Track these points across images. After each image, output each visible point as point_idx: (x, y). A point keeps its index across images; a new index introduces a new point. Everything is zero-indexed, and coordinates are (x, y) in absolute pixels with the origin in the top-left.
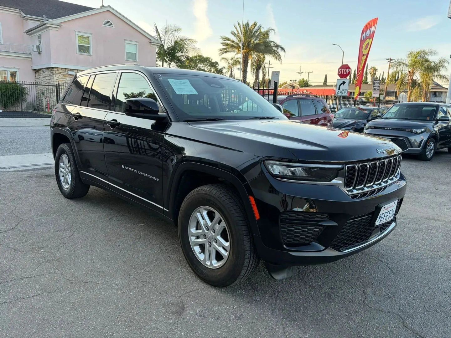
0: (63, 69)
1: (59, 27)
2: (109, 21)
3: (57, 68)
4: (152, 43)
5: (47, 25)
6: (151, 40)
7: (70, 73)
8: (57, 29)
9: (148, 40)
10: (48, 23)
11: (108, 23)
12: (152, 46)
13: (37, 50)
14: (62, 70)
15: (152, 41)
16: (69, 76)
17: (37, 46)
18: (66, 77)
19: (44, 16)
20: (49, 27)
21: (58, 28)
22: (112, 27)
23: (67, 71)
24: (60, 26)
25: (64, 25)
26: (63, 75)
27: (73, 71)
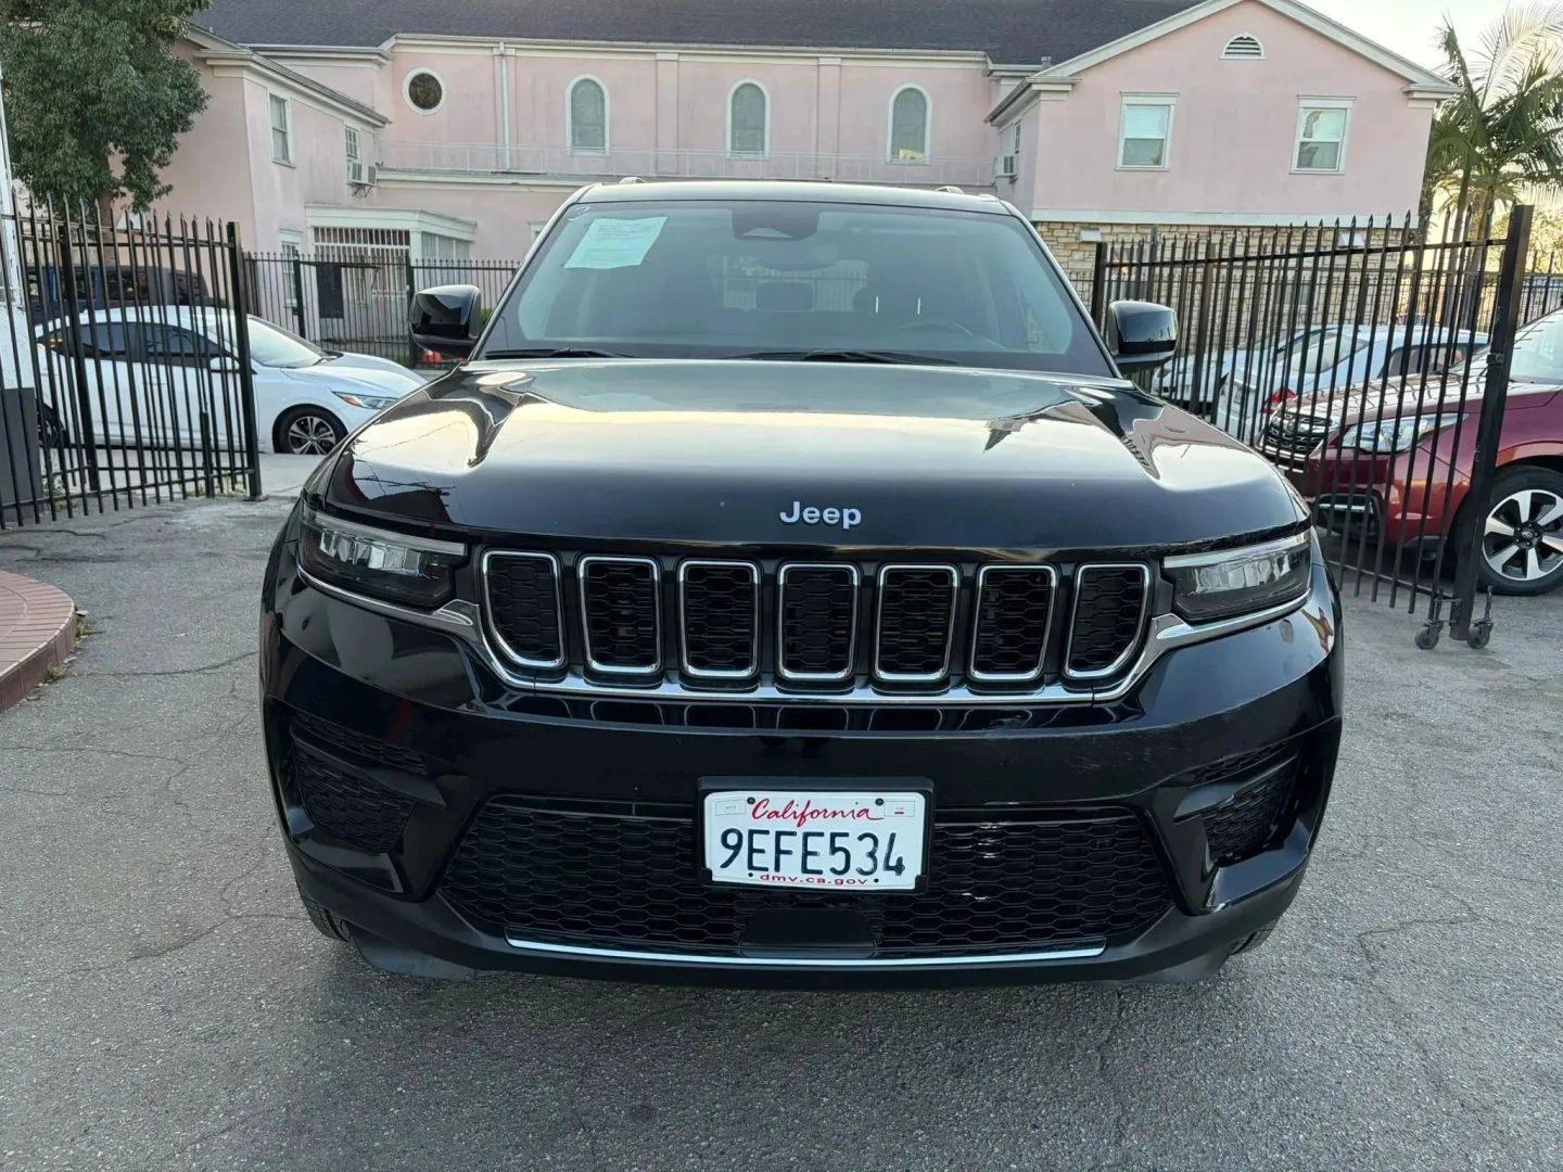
0: (1066, 227)
1: (1069, 88)
2: (1248, 39)
3: (1049, 222)
4: (1416, 95)
5: (1035, 87)
6: (1412, 82)
7: (1088, 236)
8: (1064, 97)
9: (1398, 86)
10: (1038, 81)
11: (1245, 44)
12: (1412, 104)
13: (1006, 171)
14: (1062, 228)
15: (1413, 87)
16: (1082, 246)
17: (1006, 159)
18: (1073, 250)
19: (1043, 59)
20: (1040, 91)
21: (1067, 92)
22: (1257, 57)
23: (1076, 230)
24: (1073, 85)
25: (1086, 80)
26: (1066, 244)
27: (1097, 229)
